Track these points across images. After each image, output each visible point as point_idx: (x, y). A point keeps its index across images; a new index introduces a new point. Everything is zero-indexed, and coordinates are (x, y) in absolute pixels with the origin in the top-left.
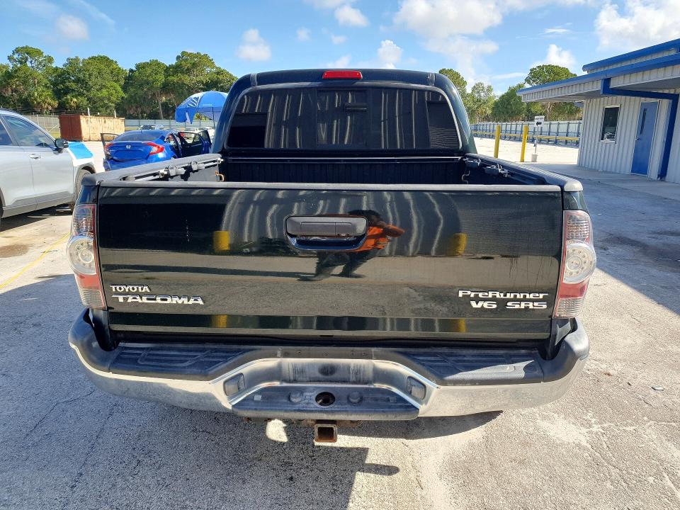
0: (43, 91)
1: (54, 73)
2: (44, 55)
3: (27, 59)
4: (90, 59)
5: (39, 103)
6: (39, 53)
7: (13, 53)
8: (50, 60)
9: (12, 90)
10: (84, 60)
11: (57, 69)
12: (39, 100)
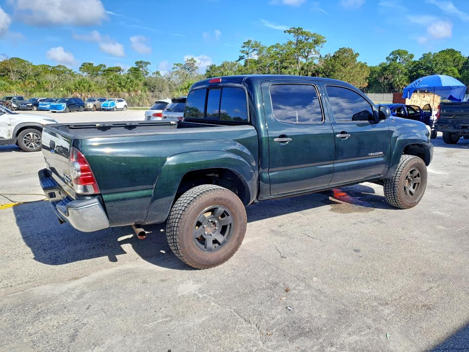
0: (403, 78)
1: (412, 65)
2: (409, 53)
3: (397, 58)
4: (440, 52)
5: (398, 85)
6: (406, 52)
7: (390, 55)
8: (412, 56)
9: (384, 78)
10: (435, 54)
11: (415, 62)
12: (398, 83)
